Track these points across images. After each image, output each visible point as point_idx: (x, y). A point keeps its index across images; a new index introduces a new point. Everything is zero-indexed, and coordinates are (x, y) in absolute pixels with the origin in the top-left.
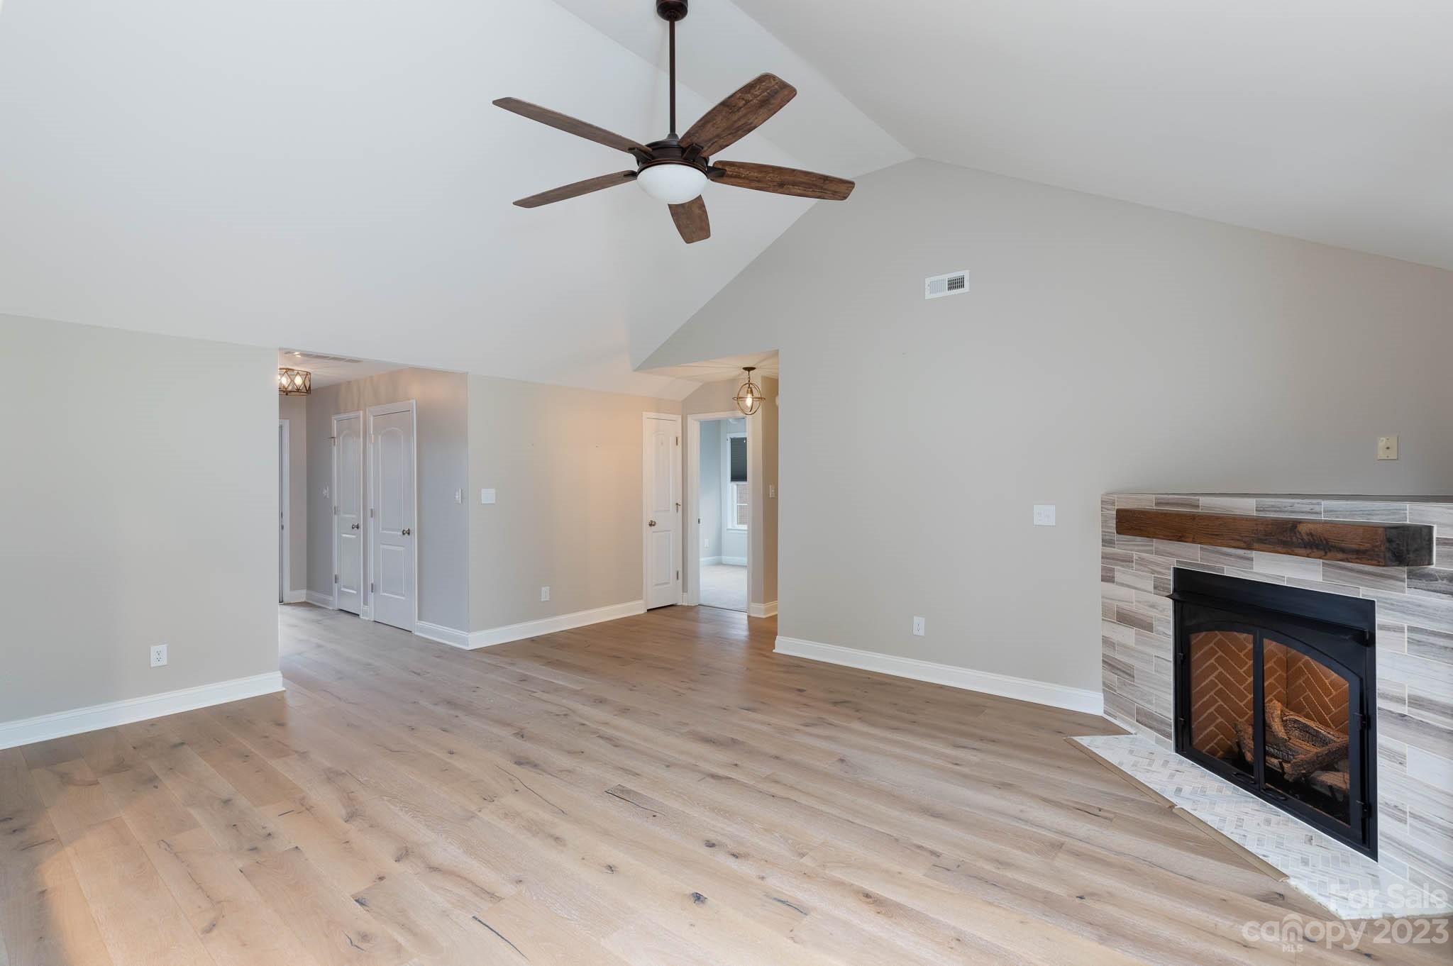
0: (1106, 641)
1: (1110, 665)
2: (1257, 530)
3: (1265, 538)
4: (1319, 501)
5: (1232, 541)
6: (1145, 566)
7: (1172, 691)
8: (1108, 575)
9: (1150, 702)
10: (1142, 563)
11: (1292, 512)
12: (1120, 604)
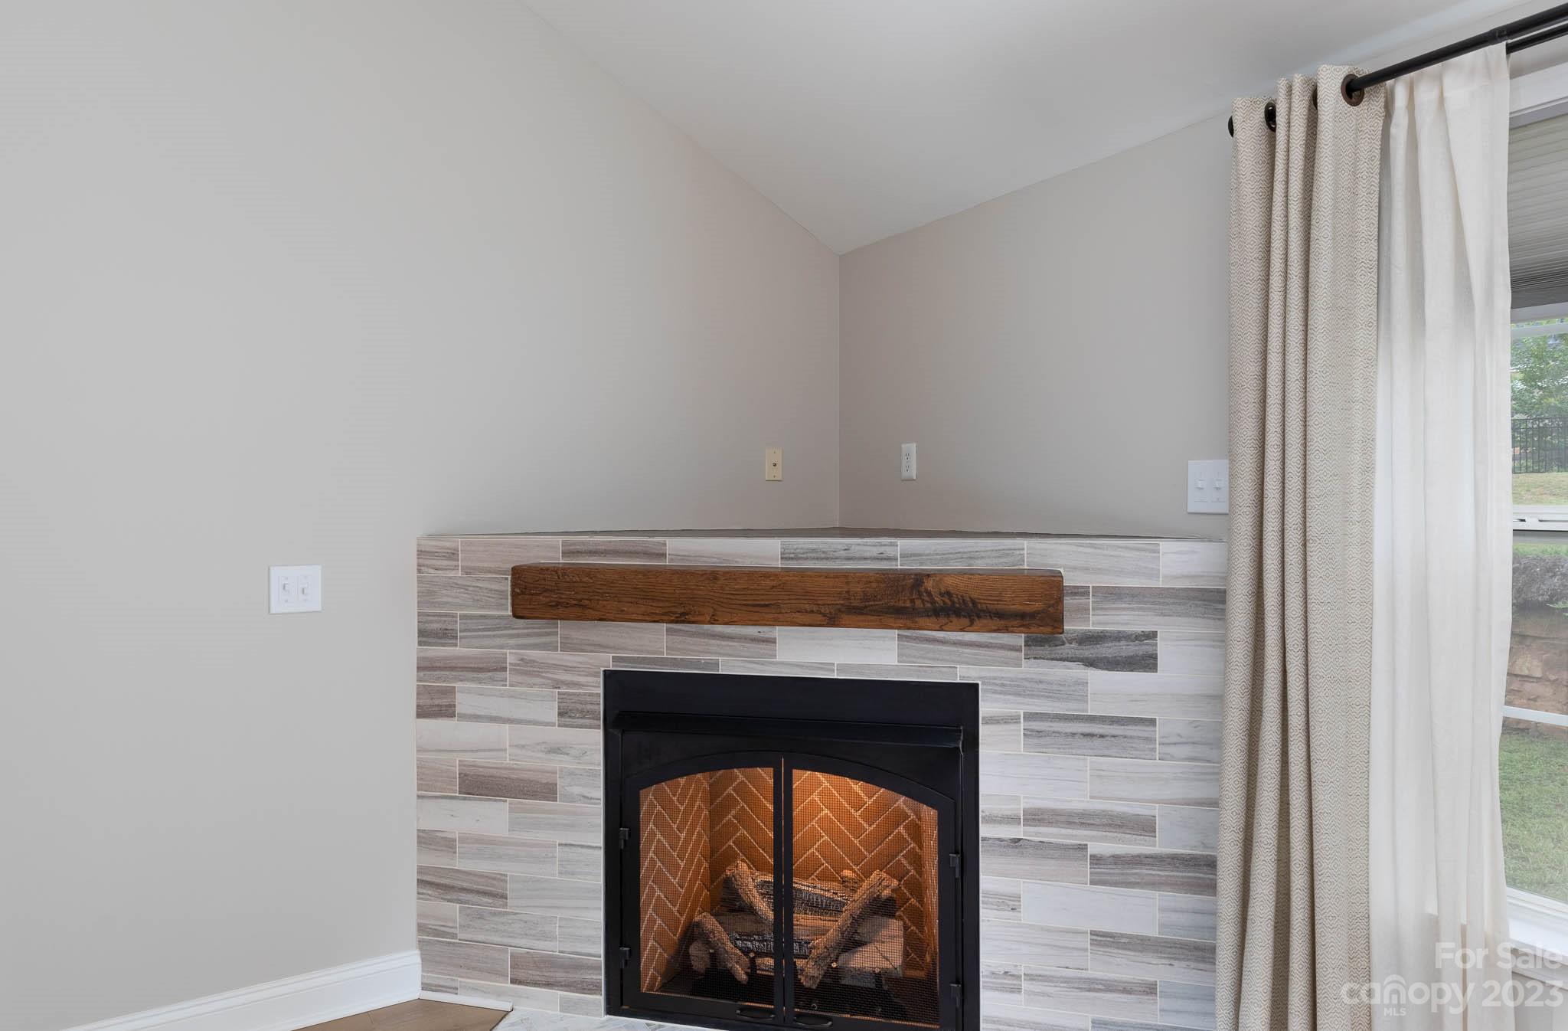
0: (427, 840)
1: (438, 886)
2: (848, 592)
3: (863, 604)
4: (892, 540)
5: (798, 615)
6: (538, 675)
7: (601, 903)
8: (437, 702)
9: (547, 937)
10: (527, 669)
11: (849, 559)
12: (469, 758)
